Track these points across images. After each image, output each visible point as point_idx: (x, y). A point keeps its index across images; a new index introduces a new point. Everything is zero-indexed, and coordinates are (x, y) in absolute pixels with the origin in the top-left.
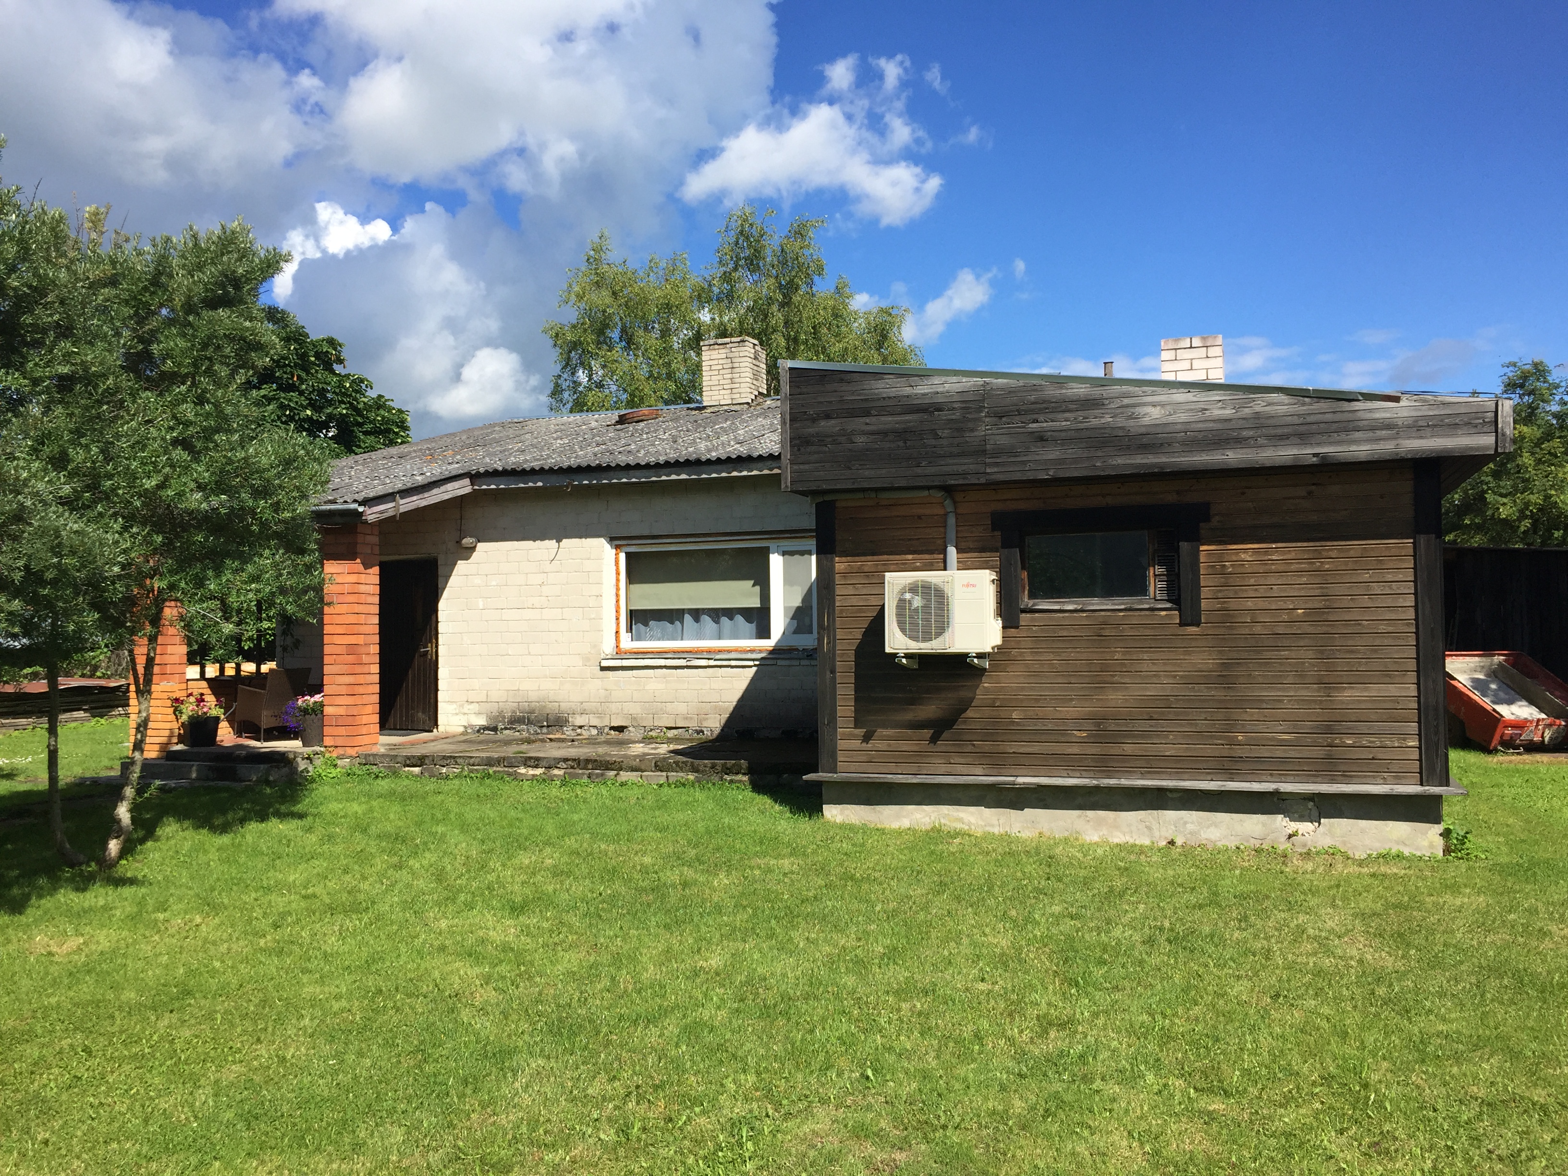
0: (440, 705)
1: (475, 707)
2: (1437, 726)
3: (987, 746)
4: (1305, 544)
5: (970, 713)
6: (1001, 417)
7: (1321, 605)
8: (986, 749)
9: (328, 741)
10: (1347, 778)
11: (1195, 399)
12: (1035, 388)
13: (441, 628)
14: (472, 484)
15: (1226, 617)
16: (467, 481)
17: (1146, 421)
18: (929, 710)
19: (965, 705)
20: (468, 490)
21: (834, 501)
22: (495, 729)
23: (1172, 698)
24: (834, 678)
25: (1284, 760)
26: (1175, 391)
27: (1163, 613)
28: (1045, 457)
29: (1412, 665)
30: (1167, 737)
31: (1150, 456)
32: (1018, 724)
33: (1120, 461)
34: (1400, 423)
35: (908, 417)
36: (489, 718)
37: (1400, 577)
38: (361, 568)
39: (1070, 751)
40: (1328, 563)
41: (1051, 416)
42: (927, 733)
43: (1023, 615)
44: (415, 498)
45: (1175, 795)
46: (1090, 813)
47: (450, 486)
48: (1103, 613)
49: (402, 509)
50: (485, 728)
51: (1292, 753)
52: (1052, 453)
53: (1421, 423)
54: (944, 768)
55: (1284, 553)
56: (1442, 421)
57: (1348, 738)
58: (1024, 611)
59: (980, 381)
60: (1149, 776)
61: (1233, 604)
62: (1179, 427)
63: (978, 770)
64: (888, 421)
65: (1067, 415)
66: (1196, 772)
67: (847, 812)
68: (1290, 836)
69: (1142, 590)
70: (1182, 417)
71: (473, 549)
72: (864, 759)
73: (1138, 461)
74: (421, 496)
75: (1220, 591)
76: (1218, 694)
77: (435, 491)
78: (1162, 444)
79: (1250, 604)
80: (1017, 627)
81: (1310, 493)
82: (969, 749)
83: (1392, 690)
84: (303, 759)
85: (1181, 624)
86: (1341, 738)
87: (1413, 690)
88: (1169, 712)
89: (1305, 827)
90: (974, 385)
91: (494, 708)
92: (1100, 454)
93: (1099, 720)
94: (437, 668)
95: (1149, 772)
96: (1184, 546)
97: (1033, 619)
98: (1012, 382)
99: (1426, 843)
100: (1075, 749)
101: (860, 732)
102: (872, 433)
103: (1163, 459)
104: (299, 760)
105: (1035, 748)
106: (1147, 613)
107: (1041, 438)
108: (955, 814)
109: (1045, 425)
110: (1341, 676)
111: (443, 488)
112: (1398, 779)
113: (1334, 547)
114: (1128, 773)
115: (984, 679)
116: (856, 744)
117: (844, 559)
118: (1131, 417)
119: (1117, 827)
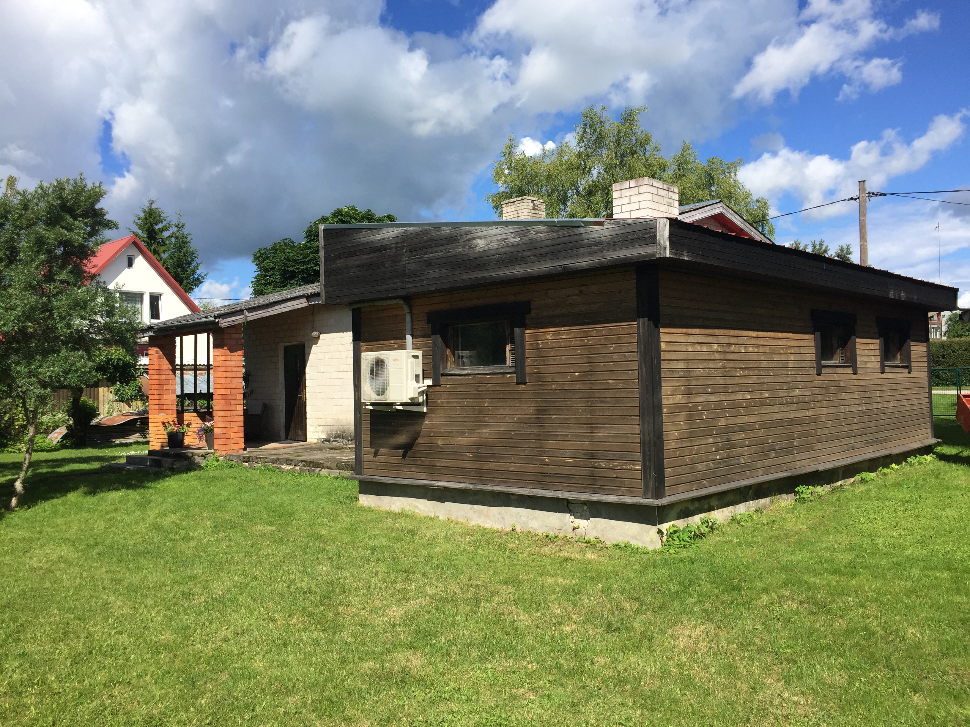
0: (308, 427)
1: (321, 428)
2: (650, 456)
3: (427, 461)
4: (579, 327)
5: (420, 440)
6: (412, 252)
7: (587, 370)
8: (427, 463)
9: (216, 447)
10: (603, 491)
11: (501, 232)
12: (427, 232)
13: (308, 383)
14: (308, 302)
15: (539, 377)
16: (304, 300)
17: (478, 249)
18: (402, 439)
19: (417, 435)
20: (306, 304)
21: (360, 308)
22: (329, 441)
23: (513, 433)
24: (361, 417)
25: (569, 476)
26: (491, 228)
27: (508, 376)
28: (432, 276)
29: (637, 411)
30: (510, 458)
31: (480, 272)
32: (441, 448)
33: (464, 277)
34: (604, 241)
35: (372, 255)
36: (328, 435)
37: (630, 349)
38: (228, 352)
39: (464, 466)
40: (591, 340)
41: (434, 249)
42: (401, 452)
43: (443, 378)
44: (260, 312)
45: (515, 497)
46: (476, 507)
47: (289, 304)
48: (479, 376)
49: (249, 319)
50: (326, 440)
51: (572, 471)
52: (434, 274)
53: (615, 240)
54: (409, 474)
55: (568, 334)
56: (627, 237)
57: (603, 462)
58: (443, 375)
59: (402, 229)
60: (502, 484)
61: (543, 369)
62: (493, 252)
63: (424, 476)
64: (364, 258)
65: (441, 248)
66: (526, 483)
67: (369, 499)
68: (574, 529)
69: (503, 361)
70: (494, 245)
71: (318, 337)
72: (374, 467)
73: (475, 276)
74: (266, 310)
75: (537, 360)
76: (535, 430)
77: (276, 307)
78: (485, 265)
79: (552, 369)
80: (440, 386)
81: (581, 291)
82: (419, 462)
83: (626, 429)
84: (199, 456)
85: (518, 383)
86: (599, 462)
87: (636, 429)
88: (512, 442)
89: (582, 523)
90: (399, 233)
91: (328, 429)
92: (457, 273)
93: (477, 445)
94: (306, 406)
95: (502, 481)
96: (517, 330)
97: (447, 380)
98: (418, 229)
99: (648, 539)
100: (466, 465)
101: (373, 450)
102: (358, 266)
103: (485, 274)
104: (196, 457)
105: (449, 463)
106: (501, 376)
107: (429, 264)
108: (415, 503)
109: (431, 255)
110: (598, 419)
111: (283, 305)
112: (630, 494)
113: (595, 329)
114: (493, 483)
115: (425, 419)
116: (371, 457)
117: (365, 344)
118: (470, 248)
119: (487, 516)
